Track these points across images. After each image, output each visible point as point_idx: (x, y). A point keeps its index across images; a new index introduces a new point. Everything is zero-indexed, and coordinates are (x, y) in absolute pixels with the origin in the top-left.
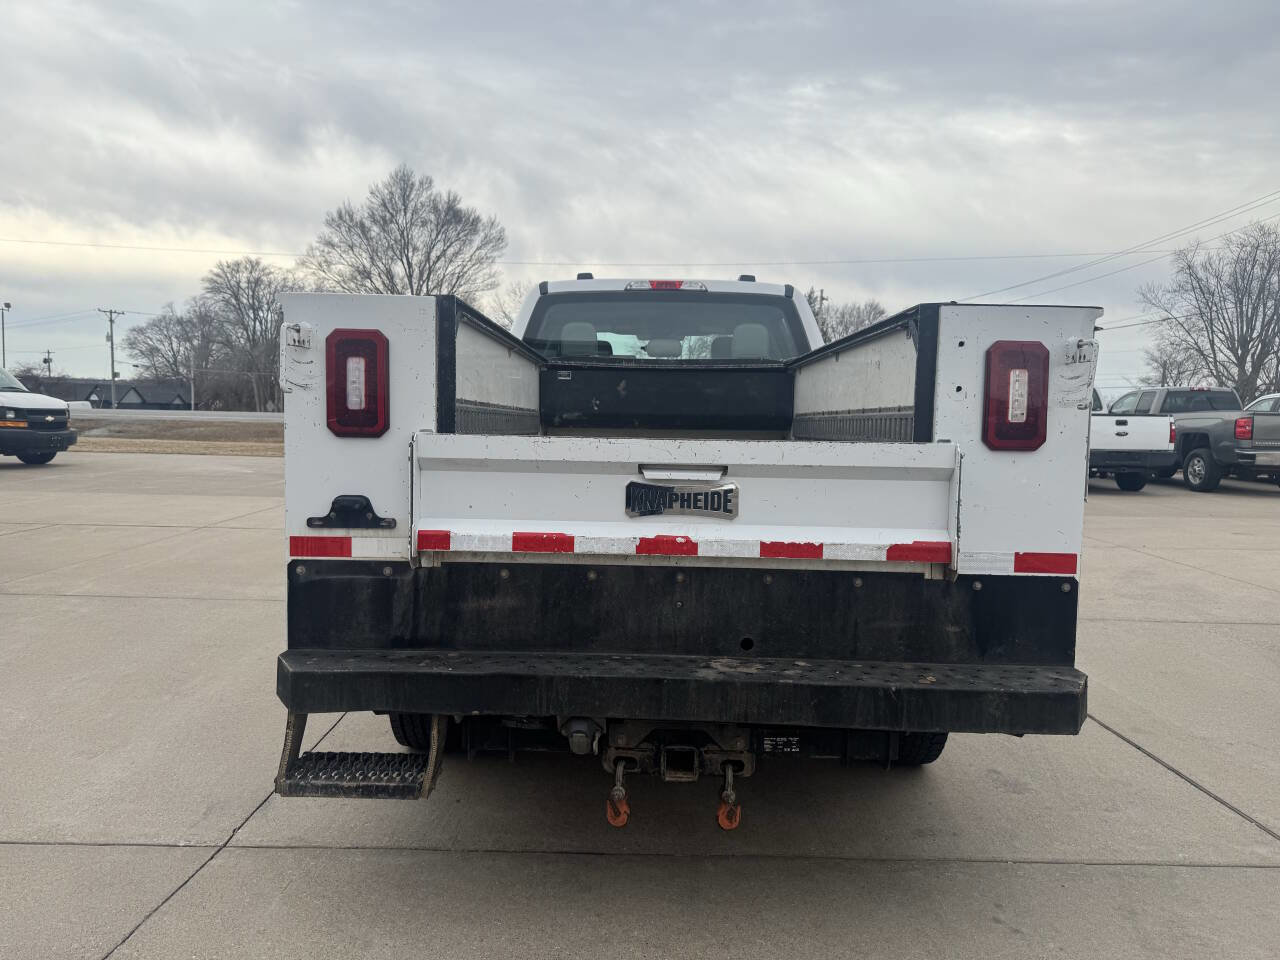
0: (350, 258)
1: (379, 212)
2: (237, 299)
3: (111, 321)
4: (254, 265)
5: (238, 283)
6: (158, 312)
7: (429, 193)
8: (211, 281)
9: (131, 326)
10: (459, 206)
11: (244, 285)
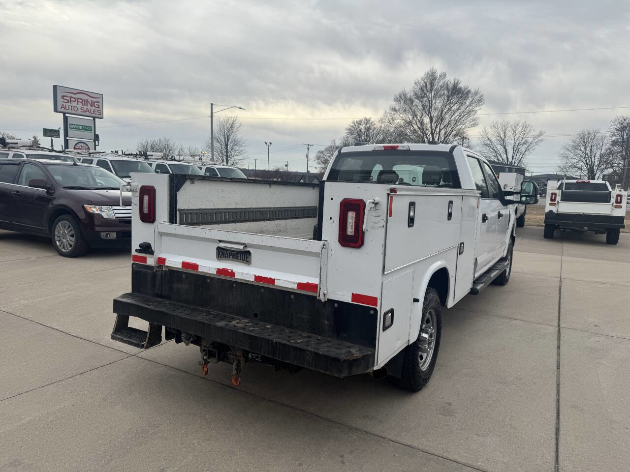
0: (403, 115)
1: (420, 93)
2: (360, 137)
3: (308, 149)
4: (367, 121)
5: (360, 130)
6: (329, 144)
7: (444, 80)
8: (350, 129)
9: (317, 151)
10: (460, 86)
11: (363, 130)
